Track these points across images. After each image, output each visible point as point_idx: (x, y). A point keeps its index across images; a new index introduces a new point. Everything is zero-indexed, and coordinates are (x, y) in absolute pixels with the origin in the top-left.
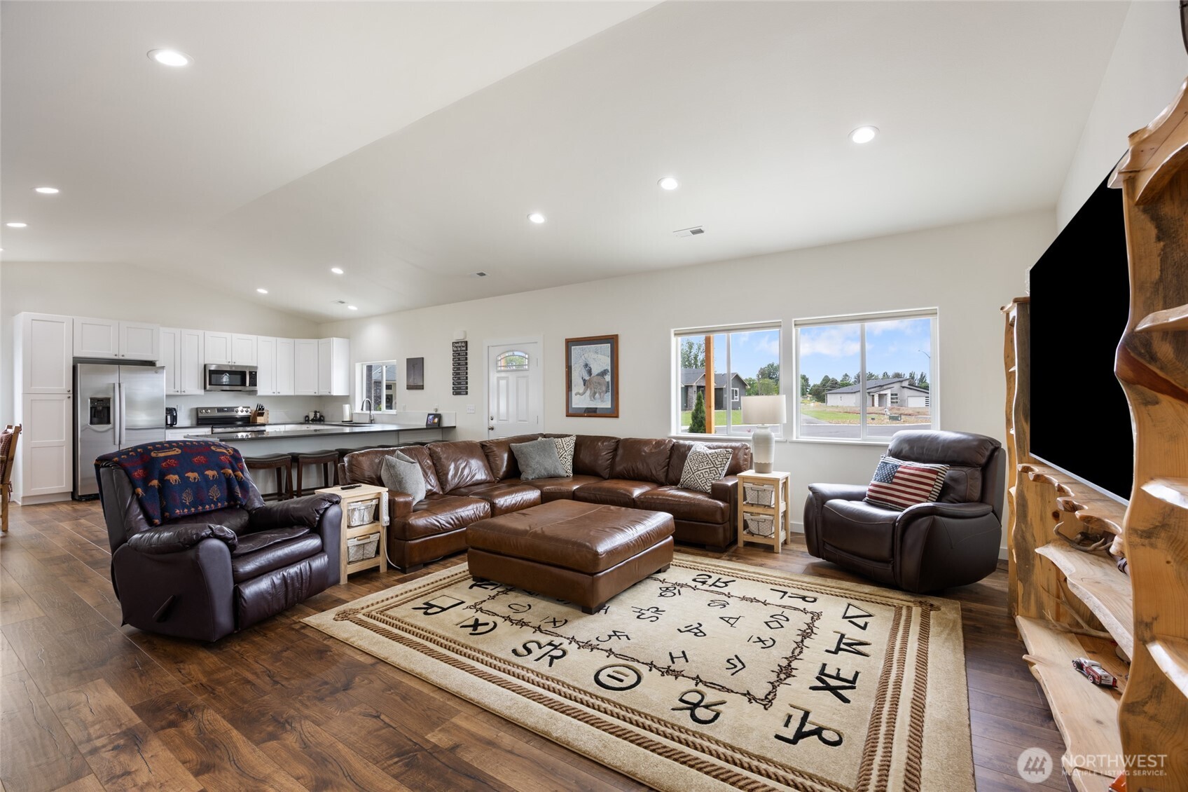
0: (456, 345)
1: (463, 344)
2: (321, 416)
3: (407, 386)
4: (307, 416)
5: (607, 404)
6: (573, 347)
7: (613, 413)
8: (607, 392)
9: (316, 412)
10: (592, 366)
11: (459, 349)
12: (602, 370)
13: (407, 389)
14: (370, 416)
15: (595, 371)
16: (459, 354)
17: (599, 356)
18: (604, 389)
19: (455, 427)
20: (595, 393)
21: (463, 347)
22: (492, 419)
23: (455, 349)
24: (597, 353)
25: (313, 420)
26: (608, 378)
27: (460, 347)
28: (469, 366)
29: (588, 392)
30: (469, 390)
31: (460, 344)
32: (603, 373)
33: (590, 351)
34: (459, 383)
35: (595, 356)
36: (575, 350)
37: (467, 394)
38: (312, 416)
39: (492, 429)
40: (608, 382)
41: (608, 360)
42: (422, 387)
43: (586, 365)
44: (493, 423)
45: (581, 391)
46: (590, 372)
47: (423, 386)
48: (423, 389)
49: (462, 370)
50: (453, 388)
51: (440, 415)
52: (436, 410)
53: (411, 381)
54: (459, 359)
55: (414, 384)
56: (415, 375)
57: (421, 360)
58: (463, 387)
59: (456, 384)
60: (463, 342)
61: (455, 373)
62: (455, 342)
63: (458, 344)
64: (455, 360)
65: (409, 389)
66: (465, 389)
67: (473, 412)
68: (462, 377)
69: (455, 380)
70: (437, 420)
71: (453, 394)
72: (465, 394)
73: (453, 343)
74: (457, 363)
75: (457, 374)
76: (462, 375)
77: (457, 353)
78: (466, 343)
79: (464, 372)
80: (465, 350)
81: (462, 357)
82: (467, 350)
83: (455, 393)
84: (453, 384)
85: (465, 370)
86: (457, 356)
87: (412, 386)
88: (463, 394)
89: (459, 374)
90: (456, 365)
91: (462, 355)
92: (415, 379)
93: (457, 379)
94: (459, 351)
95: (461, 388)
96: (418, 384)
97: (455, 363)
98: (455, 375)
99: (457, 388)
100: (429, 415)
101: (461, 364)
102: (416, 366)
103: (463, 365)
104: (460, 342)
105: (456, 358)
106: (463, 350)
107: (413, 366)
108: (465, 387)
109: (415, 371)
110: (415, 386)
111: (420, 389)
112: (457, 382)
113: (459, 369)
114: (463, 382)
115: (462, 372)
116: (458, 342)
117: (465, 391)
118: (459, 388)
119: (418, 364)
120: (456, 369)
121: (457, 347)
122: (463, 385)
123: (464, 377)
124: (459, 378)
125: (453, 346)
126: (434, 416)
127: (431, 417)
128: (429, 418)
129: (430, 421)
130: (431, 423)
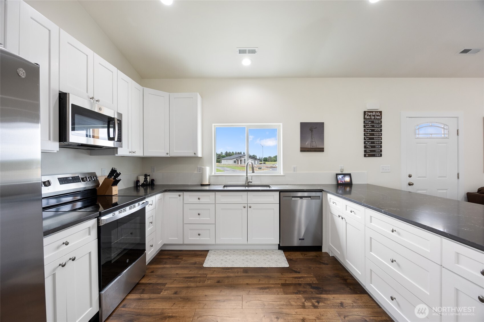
0: (369, 114)
2: (153, 180)
3: (301, 148)
4: (138, 181)
9: (146, 176)
11: (373, 117)
13: (301, 151)
14: (247, 178)
16: (373, 122)
21: (378, 116)
22: (411, 177)
23: (368, 117)
25: (143, 185)
27: (374, 116)
30: (383, 153)
31: (374, 114)
34: (374, 147)
37: (381, 156)
38: (142, 180)
39: (412, 184)
42: (322, 150)
44: (410, 180)
47: (323, 148)
48: (324, 151)
49: (376, 136)
50: (365, 151)
51: (349, 175)
52: (342, 170)
53: (308, 144)
54: (373, 126)
55: (311, 147)
56: (312, 138)
57: (322, 125)
58: (377, 150)
59: (368, 147)
60: (378, 112)
61: (367, 138)
62: (367, 111)
63: (371, 113)
64: (368, 127)
65: (305, 152)
66: (379, 152)
67: (388, 171)
68: (376, 141)
69: (367, 144)
70: (347, 179)
71: (365, 156)
72: (379, 156)
73: (365, 112)
74: (370, 129)
75: (370, 139)
76: (376, 140)
77: (369, 121)
78: (381, 112)
79: (379, 137)
80: (380, 119)
81: (376, 125)
82: (381, 119)
83: (367, 155)
84: (365, 147)
85: (380, 136)
86: (370, 123)
87: (308, 149)
88: (377, 156)
89: (373, 139)
90: (369, 132)
91: (376, 123)
92: (312, 142)
93: (370, 143)
94: (372, 119)
95: (374, 151)
96: (316, 147)
97: (367, 129)
98: (367, 140)
99: (369, 151)
100: (337, 175)
101: (375, 130)
102: (313, 130)
103: (378, 131)
104: (374, 111)
105: (369, 125)
106: (377, 119)
107: (310, 130)
108: (378, 150)
109: (312, 135)
110: (313, 148)
111: (320, 151)
112: (370, 146)
113: (373, 135)
114: (377, 146)
115: (376, 137)
116: (372, 112)
117: (379, 154)
118: (371, 151)
119: (316, 128)
120: (369, 135)
121: (370, 116)
122: (377, 148)
123: (378, 141)
124: (373, 143)
125: (365, 115)
126: (343, 175)
127: (340, 177)
128: (338, 178)
129: (340, 180)
130: (342, 182)
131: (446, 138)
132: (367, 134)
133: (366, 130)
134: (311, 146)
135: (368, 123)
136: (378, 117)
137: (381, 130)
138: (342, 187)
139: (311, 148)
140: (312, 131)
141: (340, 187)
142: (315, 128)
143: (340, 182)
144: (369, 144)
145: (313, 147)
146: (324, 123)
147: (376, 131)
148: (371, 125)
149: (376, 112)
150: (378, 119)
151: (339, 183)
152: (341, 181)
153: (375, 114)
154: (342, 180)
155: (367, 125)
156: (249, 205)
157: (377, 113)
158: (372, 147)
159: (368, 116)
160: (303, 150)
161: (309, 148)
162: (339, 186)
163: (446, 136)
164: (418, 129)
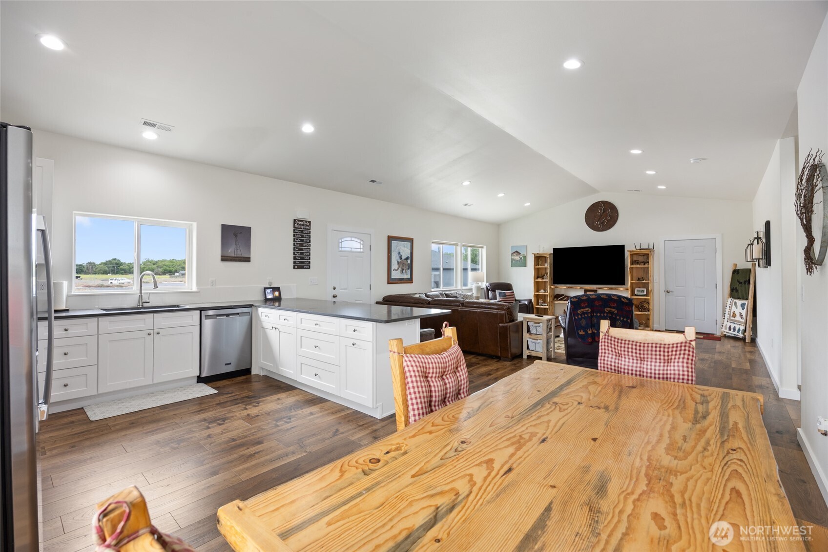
0: (299, 223)
1: (307, 224)
3: (222, 256)
5: (407, 276)
6: (392, 241)
7: (410, 280)
8: (408, 269)
10: (402, 254)
11: (302, 227)
12: (407, 256)
13: (222, 260)
14: (141, 296)
15: (403, 258)
16: (302, 232)
17: (405, 249)
18: (407, 267)
20: (403, 270)
22: (335, 289)
23: (297, 226)
24: (404, 246)
26: (409, 261)
27: (303, 225)
29: (400, 269)
30: (311, 265)
31: (303, 223)
32: (407, 259)
33: (401, 245)
35: (403, 248)
36: (394, 243)
37: (309, 268)
39: (335, 297)
40: (409, 264)
41: (409, 251)
42: (247, 260)
43: (399, 253)
44: (335, 292)
45: (396, 268)
46: (401, 258)
47: (250, 258)
48: (250, 261)
49: (305, 246)
50: (294, 263)
51: (277, 289)
52: (270, 283)
53: (231, 252)
54: (302, 236)
56: (236, 245)
57: (248, 230)
58: (305, 262)
59: (298, 258)
60: (307, 221)
61: (297, 248)
62: (297, 220)
64: (297, 236)
65: (227, 261)
66: (307, 264)
67: (315, 284)
68: (305, 253)
69: (297, 255)
70: (277, 294)
71: (294, 268)
72: (307, 268)
73: (295, 220)
74: (300, 239)
75: (300, 249)
76: (305, 251)
77: (299, 230)
78: (310, 222)
79: (307, 249)
80: (308, 229)
81: (305, 235)
82: (310, 229)
83: (296, 267)
84: (295, 258)
85: (309, 247)
86: (300, 233)
87: (231, 258)
88: (305, 268)
89: (302, 249)
90: (299, 242)
91: (305, 233)
92: (236, 249)
93: (299, 254)
94: (301, 229)
95: (303, 263)
96: (241, 256)
98: (297, 250)
99: (298, 263)
100: (265, 289)
102: (238, 235)
103: (307, 242)
106: (306, 229)
107: (234, 234)
108: (307, 261)
109: (236, 241)
110: (237, 257)
112: (299, 257)
113: (302, 245)
114: (306, 257)
115: (305, 248)
116: (302, 221)
117: (307, 266)
118: (300, 263)
119: (241, 233)
120: (298, 245)
121: (300, 225)
122: (306, 259)
123: (307, 253)
124: (302, 254)
125: (294, 223)
126: (271, 290)
127: (268, 291)
128: (266, 292)
129: (269, 295)
130: (271, 297)
131: (362, 253)
132: (297, 244)
133: (296, 240)
134: (235, 254)
135: (298, 233)
136: (307, 227)
137: (310, 242)
138: (270, 302)
139: (235, 257)
140: (236, 236)
146: (250, 228)
147: (305, 242)
148: (301, 235)
149: (305, 221)
155: (296, 235)
156: (156, 331)
158: (302, 258)
160: (224, 259)
161: (233, 257)
163: (362, 250)
164: (341, 242)
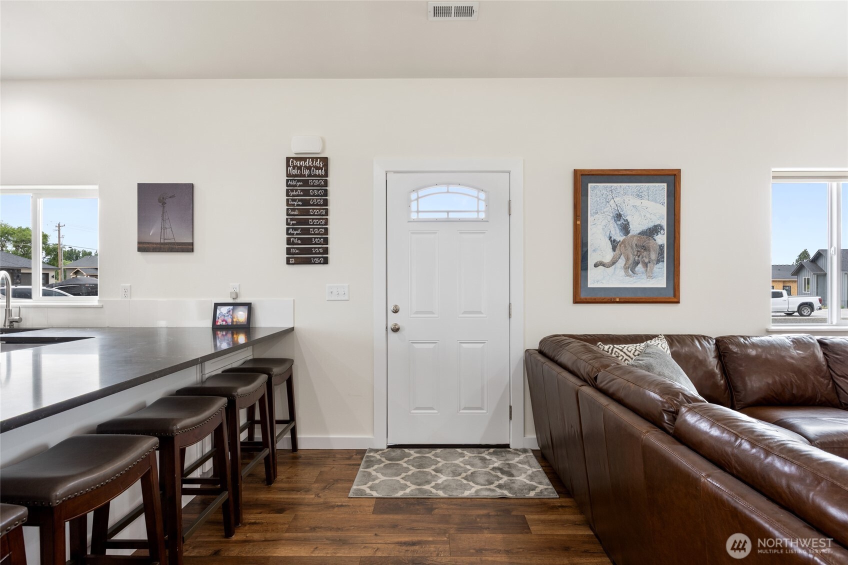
0: (298, 163)
1: (318, 163)
3: (139, 243)
5: (658, 280)
6: (590, 185)
8: (658, 261)
10: (629, 218)
11: (307, 172)
12: (651, 225)
13: (140, 250)
14: (9, 311)
15: (636, 227)
16: (306, 183)
17: (645, 203)
18: (654, 256)
19: (292, 329)
20: (636, 264)
21: (317, 168)
22: (396, 311)
23: (294, 172)
24: (639, 196)
26: (661, 239)
27: (309, 168)
28: (331, 207)
29: (622, 262)
30: (330, 256)
31: (308, 163)
32: (654, 231)
33: (625, 194)
34: (308, 241)
35: (637, 202)
36: (595, 191)
37: (326, 261)
39: (396, 330)
40: (661, 247)
41: (663, 210)
42: (188, 248)
43: (619, 216)
44: (394, 319)
45: (608, 259)
46: (625, 229)
47: (192, 244)
48: (192, 250)
49: (314, 215)
50: (288, 251)
51: (249, 306)
52: (234, 295)
53: (154, 235)
54: (306, 193)
55: (162, 241)
56: (163, 220)
57: (189, 188)
58: (315, 248)
59: (296, 242)
60: (317, 158)
61: (292, 220)
62: (293, 158)
63: (302, 163)
64: (295, 193)
65: (147, 251)
66: (319, 253)
67: (344, 299)
68: (314, 228)
69: (293, 234)
70: (241, 316)
71: (288, 263)
72: (320, 263)
73: (288, 159)
74: (299, 200)
75: (300, 222)
76: (313, 225)
77: (298, 181)
78: (325, 160)
79: (319, 219)
80: (322, 176)
81: (313, 190)
82: (326, 175)
83: (292, 261)
84: (289, 241)
85: (323, 215)
86: (300, 186)
87: (155, 246)
88: (314, 263)
89: (306, 222)
90: (298, 205)
91: (313, 186)
92: (164, 228)
93: (299, 232)
94: (304, 176)
95: (309, 251)
96: (173, 241)
97: (293, 200)
98: (293, 225)
99: (297, 251)
100: (217, 305)
101: (311, 203)
102: (167, 201)
103: (318, 205)
104: (309, 158)
105: (296, 190)
106: (315, 176)
107: (160, 201)
108: (319, 248)
109: (163, 213)
110: (166, 244)
111: (183, 251)
112: (299, 239)
113: (307, 213)
114: (315, 238)
115: (313, 219)
116: (305, 159)
117: (320, 258)
118: (302, 251)
119: (173, 196)
120: (296, 213)
121: (300, 168)
122: (316, 244)
123: (319, 229)
124: (306, 231)
125: (288, 166)
126: (232, 307)
127: (223, 310)
128: (218, 312)
129: (222, 318)
130: (226, 322)
131: (482, 221)
132: (293, 210)
133: (291, 202)
134: (162, 237)
135: (295, 186)
136: (317, 172)
137: (326, 203)
138: (224, 333)
139: (161, 244)
140: (164, 204)
141: (220, 334)
142: (170, 197)
143: (220, 322)
144: (297, 234)
145: (166, 241)
146: (193, 185)
147: (313, 205)
148: (302, 190)
149: (313, 159)
150: (319, 176)
151: (219, 324)
152: (223, 321)
153: (310, 164)
154: (226, 318)
155: (292, 191)
157: (317, 161)
158: (304, 241)
159: (294, 168)
160: (144, 247)
161: (157, 243)
162: (219, 332)
163: (482, 216)
164: (417, 199)
